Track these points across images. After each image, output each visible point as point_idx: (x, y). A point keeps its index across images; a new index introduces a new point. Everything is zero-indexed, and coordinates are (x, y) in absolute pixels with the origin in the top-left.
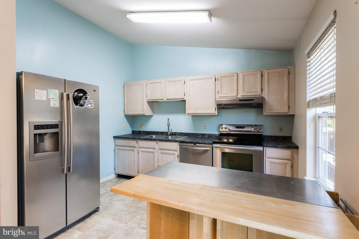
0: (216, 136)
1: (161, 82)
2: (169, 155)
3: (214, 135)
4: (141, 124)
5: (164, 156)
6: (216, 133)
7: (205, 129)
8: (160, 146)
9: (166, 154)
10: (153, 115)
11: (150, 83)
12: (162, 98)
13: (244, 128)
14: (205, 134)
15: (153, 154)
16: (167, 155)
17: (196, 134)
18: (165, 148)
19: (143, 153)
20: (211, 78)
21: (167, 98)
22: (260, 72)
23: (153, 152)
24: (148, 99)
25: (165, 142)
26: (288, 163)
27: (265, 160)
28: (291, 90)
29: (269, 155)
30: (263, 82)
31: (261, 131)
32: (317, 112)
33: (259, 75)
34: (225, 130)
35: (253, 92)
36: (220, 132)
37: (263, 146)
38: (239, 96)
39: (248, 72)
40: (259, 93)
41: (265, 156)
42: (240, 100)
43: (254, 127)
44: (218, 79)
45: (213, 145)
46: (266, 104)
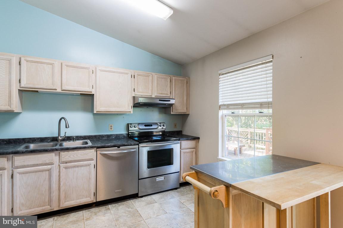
0: (124, 136)
1: (52, 64)
2: (79, 168)
3: (122, 134)
5: (70, 170)
6: (124, 132)
7: (111, 129)
8: (63, 158)
9: (75, 167)
10: (21, 113)
11: (27, 61)
12: (54, 88)
13: (151, 126)
14: (111, 135)
15: (47, 172)
16: (77, 169)
17: (100, 136)
18: (73, 160)
19: (23, 175)
20: (127, 74)
21: (64, 88)
22: (170, 78)
23: (49, 170)
25: (73, 151)
26: (194, 151)
27: (181, 151)
28: (188, 95)
29: (183, 147)
30: (171, 86)
31: (164, 128)
32: (224, 113)
33: (169, 80)
34: (135, 129)
35: (164, 94)
36: (129, 131)
37: (180, 140)
38: (153, 96)
39: (161, 75)
40: (169, 95)
41: (181, 148)
42: (160, 100)
43: (159, 124)
44: (134, 76)
45: (139, 145)
46: (173, 105)
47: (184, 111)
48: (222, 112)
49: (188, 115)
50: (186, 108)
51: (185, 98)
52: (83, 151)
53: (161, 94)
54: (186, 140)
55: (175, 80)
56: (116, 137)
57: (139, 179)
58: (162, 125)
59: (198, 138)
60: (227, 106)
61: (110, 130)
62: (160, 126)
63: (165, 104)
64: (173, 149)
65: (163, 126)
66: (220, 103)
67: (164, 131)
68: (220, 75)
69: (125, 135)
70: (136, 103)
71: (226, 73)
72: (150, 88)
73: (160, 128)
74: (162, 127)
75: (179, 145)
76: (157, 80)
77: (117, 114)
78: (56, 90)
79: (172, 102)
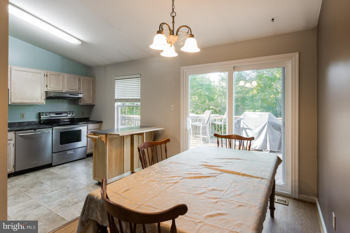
3: (34, 121)
7: (23, 117)
13: (62, 114)
14: (23, 122)
20: (40, 73)
22: (78, 77)
27: (87, 131)
28: (94, 91)
29: (89, 128)
30: (80, 84)
31: (73, 115)
32: (118, 104)
33: (77, 79)
34: (47, 117)
35: (74, 90)
36: (41, 119)
37: (86, 124)
38: (64, 91)
39: (70, 75)
40: (78, 91)
41: (87, 130)
42: (70, 95)
43: (69, 113)
44: (47, 75)
45: (52, 128)
46: (82, 98)
47: (91, 103)
48: (117, 104)
49: (94, 105)
50: (92, 100)
51: (91, 93)
53: (71, 89)
54: (93, 123)
55: (83, 79)
56: (28, 124)
57: (53, 153)
58: (71, 113)
59: (102, 122)
60: (120, 100)
61: (21, 118)
62: (70, 114)
63: (74, 98)
64: (81, 130)
65: (72, 114)
66: (116, 98)
67: (73, 118)
68: (115, 80)
69: (37, 122)
70: (48, 96)
71: (119, 79)
72: (61, 85)
73: (69, 115)
74: (71, 115)
75: (86, 127)
76: (67, 79)
77: (29, 105)
79: (81, 96)
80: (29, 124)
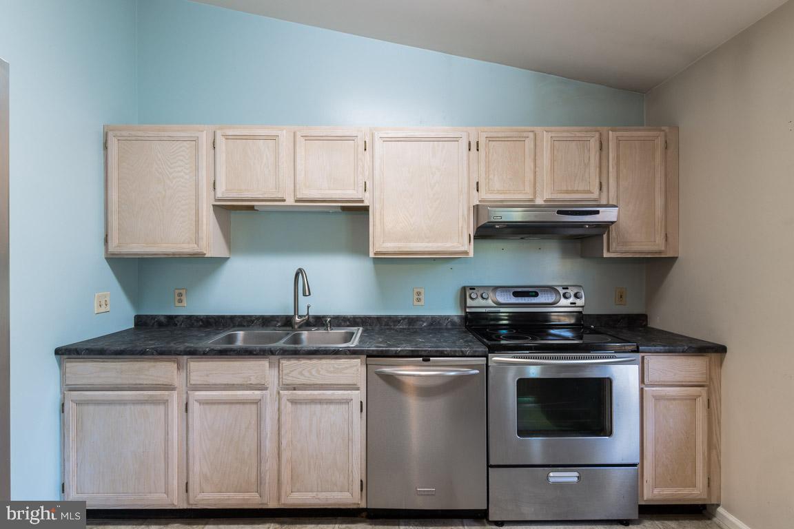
0: (453, 323)
1: (274, 138)
2: (325, 406)
3: (447, 318)
4: (177, 291)
5: (305, 410)
6: (452, 311)
7: (419, 300)
8: (287, 374)
9: (314, 401)
10: (229, 258)
11: (227, 137)
12: (280, 196)
13: (536, 295)
14: (418, 319)
15: (254, 407)
16: (318, 407)
17: (390, 318)
18: (309, 382)
19: (207, 407)
20: (456, 140)
21: (299, 196)
22: (597, 135)
23: (257, 402)
24: (219, 195)
25: (310, 359)
26: (700, 396)
27: (642, 390)
28: (672, 191)
29: (651, 376)
30: (604, 164)
31: (580, 302)
33: (594, 144)
34: (483, 302)
35: (577, 192)
36: (468, 310)
37: (637, 351)
38: (539, 201)
39: (564, 131)
40: (595, 195)
41: (642, 380)
42: (559, 212)
43: (562, 291)
44: (478, 143)
45: (487, 357)
46: (613, 227)
47: (655, 248)
49: (673, 260)
50: (663, 235)
51: (659, 202)
52: (333, 361)
53: (567, 192)
54: (670, 352)
55: (618, 140)
56: (431, 324)
57: (489, 466)
58: (571, 292)
59: (721, 350)
61: (416, 303)
62: (565, 296)
63: (580, 225)
64: (609, 381)
65: (576, 296)
67: (580, 312)
69: (456, 319)
70: (482, 222)
72: (529, 176)
73: (563, 302)
74: (572, 300)
75: (634, 370)
76: (553, 148)
77: (434, 259)
78: (284, 200)
79: (607, 215)
80: (435, 325)
